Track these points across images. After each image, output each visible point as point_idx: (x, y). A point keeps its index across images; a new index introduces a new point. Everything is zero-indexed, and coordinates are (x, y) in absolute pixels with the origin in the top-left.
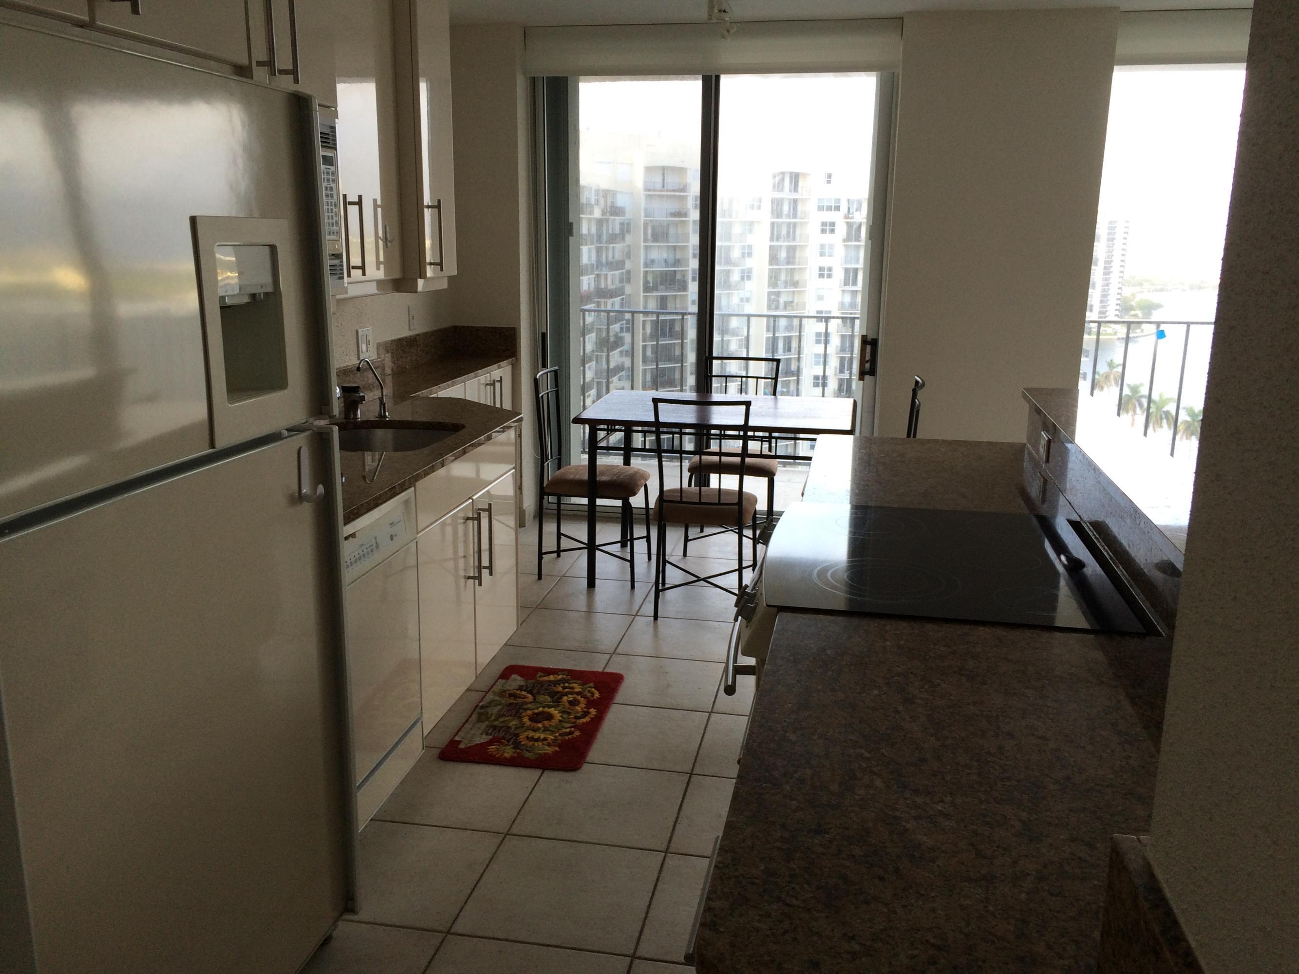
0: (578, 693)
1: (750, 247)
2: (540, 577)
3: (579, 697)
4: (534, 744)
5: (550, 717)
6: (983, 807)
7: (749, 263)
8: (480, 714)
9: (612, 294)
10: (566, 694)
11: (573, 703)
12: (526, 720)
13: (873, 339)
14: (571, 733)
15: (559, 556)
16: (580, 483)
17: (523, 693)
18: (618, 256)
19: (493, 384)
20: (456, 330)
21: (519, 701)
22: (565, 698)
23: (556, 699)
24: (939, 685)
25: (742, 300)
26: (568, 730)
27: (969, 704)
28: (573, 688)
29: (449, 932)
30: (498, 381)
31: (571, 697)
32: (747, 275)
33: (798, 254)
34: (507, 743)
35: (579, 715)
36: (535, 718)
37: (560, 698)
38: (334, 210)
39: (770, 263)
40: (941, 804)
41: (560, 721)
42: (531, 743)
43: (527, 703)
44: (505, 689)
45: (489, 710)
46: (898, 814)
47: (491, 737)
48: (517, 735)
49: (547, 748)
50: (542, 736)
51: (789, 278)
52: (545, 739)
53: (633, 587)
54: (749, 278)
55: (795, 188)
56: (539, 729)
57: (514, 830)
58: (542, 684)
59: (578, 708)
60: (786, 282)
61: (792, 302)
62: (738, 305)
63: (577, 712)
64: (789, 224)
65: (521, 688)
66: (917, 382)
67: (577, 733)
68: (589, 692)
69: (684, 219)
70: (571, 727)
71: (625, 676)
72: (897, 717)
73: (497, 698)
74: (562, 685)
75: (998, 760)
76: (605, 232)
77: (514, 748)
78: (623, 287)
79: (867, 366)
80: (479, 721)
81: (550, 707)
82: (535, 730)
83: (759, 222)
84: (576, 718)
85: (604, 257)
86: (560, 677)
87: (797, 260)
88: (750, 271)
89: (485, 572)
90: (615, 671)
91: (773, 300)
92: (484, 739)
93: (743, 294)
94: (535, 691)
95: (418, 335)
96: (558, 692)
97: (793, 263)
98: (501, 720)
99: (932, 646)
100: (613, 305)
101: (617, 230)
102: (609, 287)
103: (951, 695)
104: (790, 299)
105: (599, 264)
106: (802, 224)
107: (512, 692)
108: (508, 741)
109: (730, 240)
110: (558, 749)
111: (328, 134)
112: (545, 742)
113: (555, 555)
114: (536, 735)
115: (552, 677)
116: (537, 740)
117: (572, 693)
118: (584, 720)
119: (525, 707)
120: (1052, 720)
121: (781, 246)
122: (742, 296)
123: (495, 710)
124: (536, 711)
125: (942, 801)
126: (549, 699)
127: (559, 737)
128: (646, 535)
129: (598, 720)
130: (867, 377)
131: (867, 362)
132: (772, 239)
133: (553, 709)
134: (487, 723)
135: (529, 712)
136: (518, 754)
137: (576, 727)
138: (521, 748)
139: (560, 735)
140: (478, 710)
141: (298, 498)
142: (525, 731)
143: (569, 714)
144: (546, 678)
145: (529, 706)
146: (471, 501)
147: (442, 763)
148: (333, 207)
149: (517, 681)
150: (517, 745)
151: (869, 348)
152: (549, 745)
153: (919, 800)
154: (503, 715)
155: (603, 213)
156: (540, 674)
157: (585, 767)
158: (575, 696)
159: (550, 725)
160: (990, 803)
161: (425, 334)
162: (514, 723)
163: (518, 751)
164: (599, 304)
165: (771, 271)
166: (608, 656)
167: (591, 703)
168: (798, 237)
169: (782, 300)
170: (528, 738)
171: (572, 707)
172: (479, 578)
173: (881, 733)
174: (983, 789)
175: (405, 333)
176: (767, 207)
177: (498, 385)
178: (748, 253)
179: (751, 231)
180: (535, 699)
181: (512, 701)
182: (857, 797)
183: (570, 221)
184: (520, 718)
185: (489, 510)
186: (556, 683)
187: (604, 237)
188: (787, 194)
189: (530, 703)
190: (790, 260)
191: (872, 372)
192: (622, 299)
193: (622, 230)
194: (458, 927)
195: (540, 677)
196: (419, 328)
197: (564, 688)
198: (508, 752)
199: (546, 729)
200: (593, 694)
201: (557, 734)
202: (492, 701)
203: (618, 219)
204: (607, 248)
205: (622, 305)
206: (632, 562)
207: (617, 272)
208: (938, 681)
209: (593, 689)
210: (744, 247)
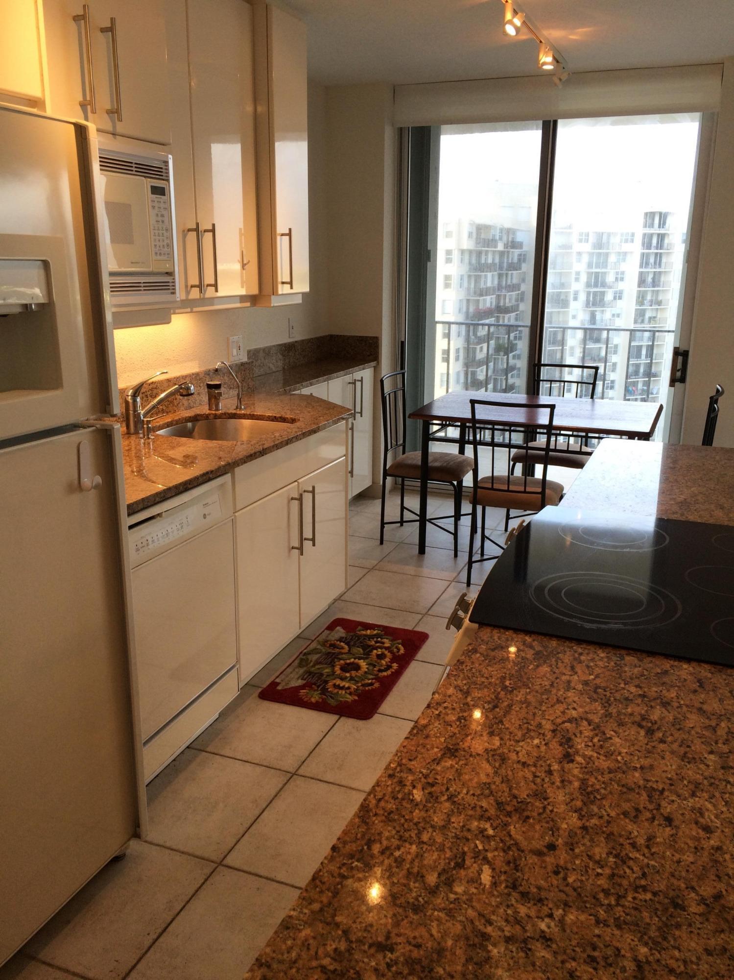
0: (386, 648)
1: (623, 273)
2: (382, 543)
3: (386, 652)
4: (338, 692)
5: (357, 668)
6: (597, 931)
7: (621, 286)
8: (302, 660)
9: (506, 310)
10: (376, 648)
11: (381, 657)
12: (337, 669)
13: (684, 351)
14: (372, 684)
15: (402, 525)
16: (414, 467)
17: (342, 644)
18: (515, 281)
19: (354, 383)
20: (332, 337)
21: (337, 650)
22: (375, 651)
23: (367, 650)
24: (610, 738)
25: (613, 315)
26: (370, 681)
27: (635, 769)
28: (383, 643)
29: (221, 864)
30: (358, 381)
31: (380, 652)
32: (618, 296)
33: (662, 279)
34: (316, 688)
35: (383, 668)
36: (344, 669)
37: (371, 651)
38: (165, 234)
39: (639, 286)
40: (547, 920)
41: (366, 672)
42: (336, 691)
43: (342, 654)
44: (328, 639)
45: (310, 657)
46: (489, 929)
47: (304, 682)
48: (326, 682)
49: (348, 696)
50: (347, 685)
51: (654, 298)
52: (349, 688)
53: (456, 555)
54: (620, 298)
55: (662, 224)
56: (346, 677)
57: (301, 772)
58: (359, 637)
59: (384, 662)
60: (651, 301)
61: (654, 317)
62: (610, 319)
63: (382, 666)
64: (656, 254)
65: (341, 640)
66: (718, 390)
67: (377, 685)
68: (397, 648)
69: (570, 251)
70: (372, 679)
71: (430, 636)
72: (547, 780)
73: (319, 647)
74: (375, 639)
75: (641, 858)
76: (506, 261)
77: (320, 694)
78: (518, 306)
79: (679, 374)
80: (300, 665)
81: (360, 658)
82: (342, 679)
83: (631, 253)
84: (380, 671)
85: (504, 283)
86: (375, 632)
87: (662, 283)
88: (621, 292)
89: (307, 544)
90: (423, 631)
91: (640, 315)
92: (300, 682)
93: (615, 311)
94: (352, 643)
95: (296, 342)
96: (370, 646)
97: (659, 286)
98: (317, 667)
99: (622, 685)
100: (509, 319)
101: (516, 260)
102: (507, 305)
103: (620, 754)
104: (654, 315)
105: (500, 287)
106: (668, 254)
107: (332, 642)
108: (318, 687)
109: (606, 267)
110: (356, 698)
111: (162, 168)
112: (348, 691)
113: (399, 524)
114: (342, 684)
115: (369, 632)
116: (342, 688)
117: (381, 648)
118: (385, 674)
119: (340, 656)
120: (726, 802)
121: (648, 272)
122: (613, 313)
123: (314, 657)
124: (348, 661)
125: (551, 916)
126: (361, 651)
127: (361, 688)
128: (471, 512)
129: (398, 674)
130: (677, 384)
131: (678, 371)
132: (641, 266)
133: (362, 661)
134: (305, 668)
135: (342, 662)
136: (323, 699)
137: (377, 679)
138: (327, 694)
139: (363, 685)
140: (301, 656)
141: (77, 487)
142: (334, 679)
143: (374, 666)
144: (364, 632)
145: (344, 656)
146: (296, 483)
147: (261, 701)
148: (164, 232)
149: (340, 632)
150: (324, 691)
151: (680, 359)
152: (350, 694)
153: (523, 910)
154: (320, 663)
155: (506, 246)
156: (360, 628)
157: (376, 717)
158: (384, 650)
159: (356, 676)
160: (608, 926)
161: (303, 341)
162: (327, 670)
163: (324, 697)
164: (498, 318)
165: (639, 292)
166: (420, 616)
167: (395, 658)
168: (663, 265)
169: (648, 315)
170: (335, 686)
171: (379, 661)
172: (301, 549)
173: (519, 800)
174: (606, 902)
175: (285, 339)
176: (638, 239)
177: (358, 384)
178: (620, 277)
179: (624, 260)
180: (349, 650)
181: (330, 650)
182: (452, 896)
183: (429, 249)
184: (333, 666)
185: (313, 492)
186: (371, 637)
187: (505, 265)
188: (656, 230)
189: (345, 653)
190: (655, 283)
191: (683, 380)
192: (517, 315)
193: (519, 260)
194: (229, 861)
195: (359, 631)
196: (298, 335)
197: (377, 642)
198: (315, 697)
199: (352, 679)
200: (399, 650)
201: (360, 684)
202: (316, 649)
203: (517, 252)
204: (507, 274)
205: (516, 319)
206: (455, 535)
207: (514, 293)
208: (612, 733)
209: (400, 646)
210: (617, 273)
